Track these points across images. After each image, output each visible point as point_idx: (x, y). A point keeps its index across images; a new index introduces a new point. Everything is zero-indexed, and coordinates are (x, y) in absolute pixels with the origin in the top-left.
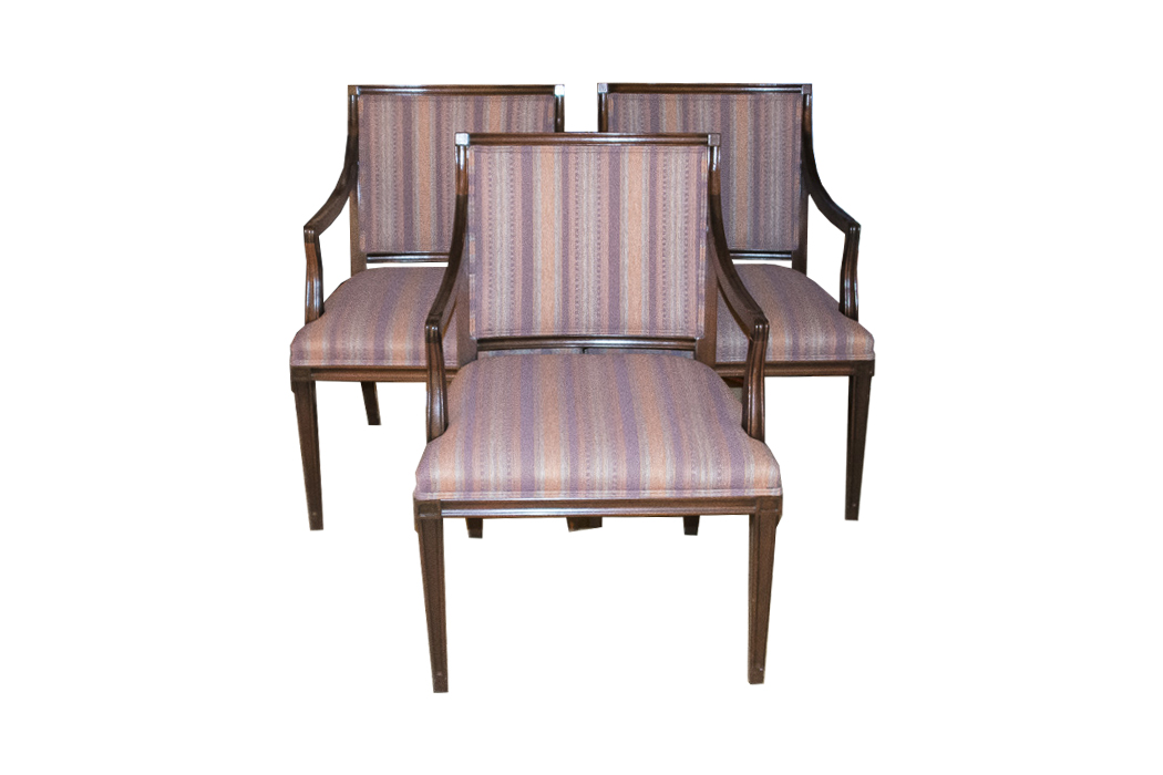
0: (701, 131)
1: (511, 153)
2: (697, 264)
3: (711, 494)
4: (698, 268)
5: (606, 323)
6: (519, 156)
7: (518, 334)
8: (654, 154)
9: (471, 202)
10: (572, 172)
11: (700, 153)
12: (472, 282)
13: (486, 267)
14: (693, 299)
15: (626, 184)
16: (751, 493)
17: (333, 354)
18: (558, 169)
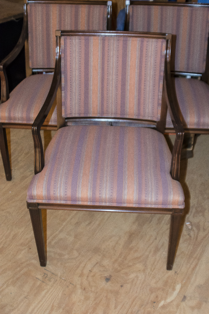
0: (163, 32)
1: (80, 39)
2: (159, 90)
3: (153, 206)
4: (159, 92)
5: (119, 112)
6: (84, 41)
7: (82, 116)
8: (142, 42)
9: (62, 61)
10: (106, 49)
11: (162, 42)
12: (63, 94)
13: (69, 88)
14: (156, 105)
15: (129, 54)
16: (171, 207)
17: (10, 118)
18: (100, 47)
